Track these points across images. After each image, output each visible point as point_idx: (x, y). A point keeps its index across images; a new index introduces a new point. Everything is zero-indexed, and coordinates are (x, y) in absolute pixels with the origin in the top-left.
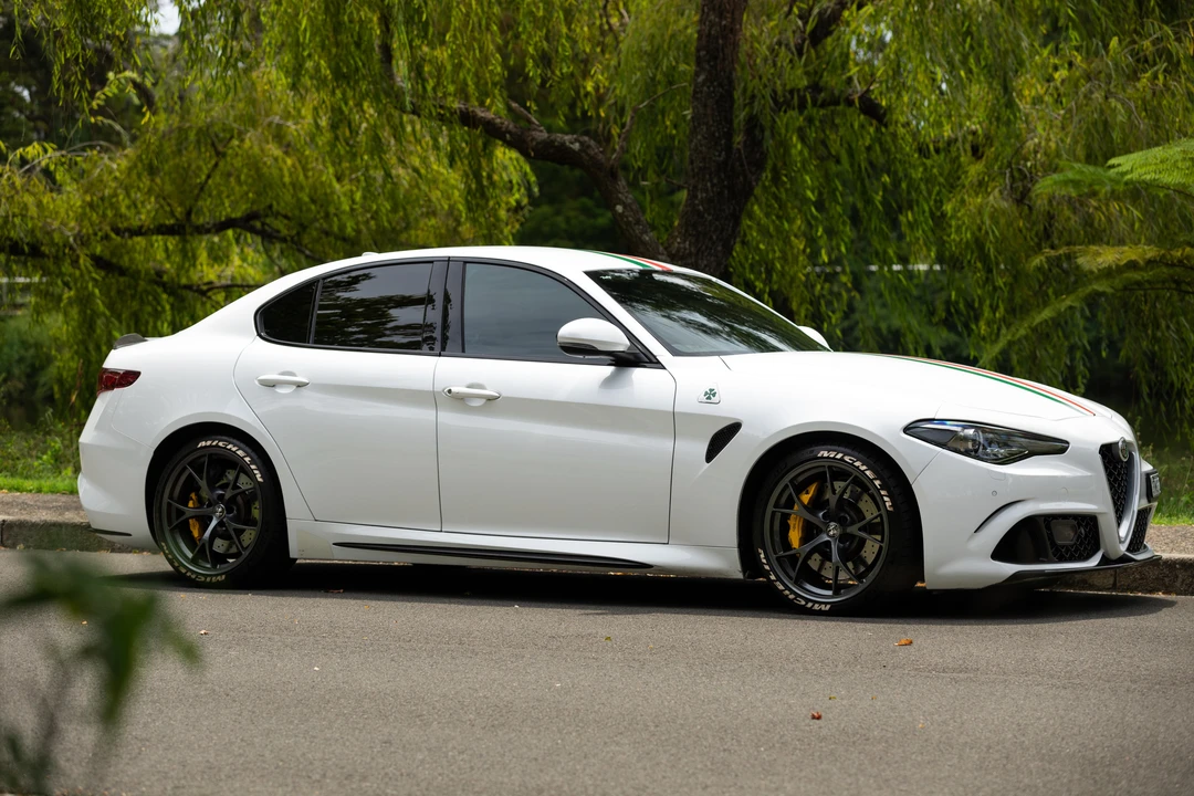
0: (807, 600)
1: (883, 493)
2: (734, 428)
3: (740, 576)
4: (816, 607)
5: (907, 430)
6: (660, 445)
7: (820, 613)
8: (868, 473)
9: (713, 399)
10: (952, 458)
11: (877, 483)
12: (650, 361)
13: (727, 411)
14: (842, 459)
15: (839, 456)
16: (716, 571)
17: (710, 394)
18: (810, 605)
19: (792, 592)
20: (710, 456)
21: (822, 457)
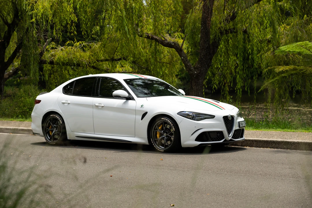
0: (160, 149)
1: (173, 127)
2: (146, 113)
3: (148, 144)
4: (161, 151)
5: (178, 114)
6: (133, 116)
7: (162, 152)
8: (170, 123)
9: (143, 107)
10: (187, 120)
11: (172, 125)
12: (132, 99)
13: (145, 109)
14: (166, 120)
15: (165, 119)
16: (143, 143)
17: (142, 106)
18: (160, 150)
19: (157, 148)
20: (142, 119)
21: (162, 119)
